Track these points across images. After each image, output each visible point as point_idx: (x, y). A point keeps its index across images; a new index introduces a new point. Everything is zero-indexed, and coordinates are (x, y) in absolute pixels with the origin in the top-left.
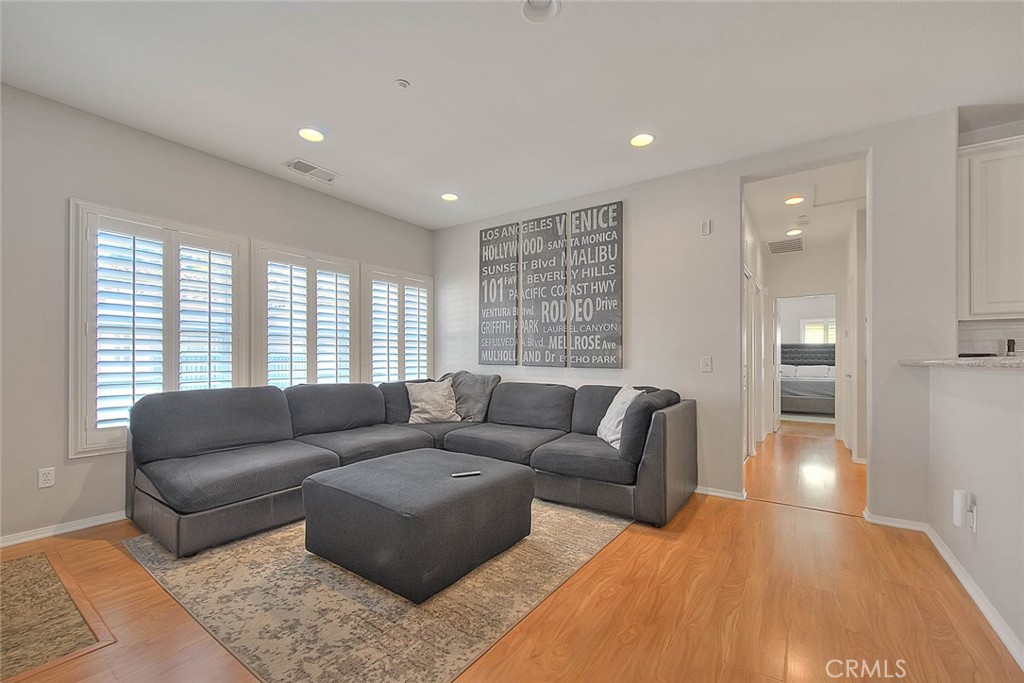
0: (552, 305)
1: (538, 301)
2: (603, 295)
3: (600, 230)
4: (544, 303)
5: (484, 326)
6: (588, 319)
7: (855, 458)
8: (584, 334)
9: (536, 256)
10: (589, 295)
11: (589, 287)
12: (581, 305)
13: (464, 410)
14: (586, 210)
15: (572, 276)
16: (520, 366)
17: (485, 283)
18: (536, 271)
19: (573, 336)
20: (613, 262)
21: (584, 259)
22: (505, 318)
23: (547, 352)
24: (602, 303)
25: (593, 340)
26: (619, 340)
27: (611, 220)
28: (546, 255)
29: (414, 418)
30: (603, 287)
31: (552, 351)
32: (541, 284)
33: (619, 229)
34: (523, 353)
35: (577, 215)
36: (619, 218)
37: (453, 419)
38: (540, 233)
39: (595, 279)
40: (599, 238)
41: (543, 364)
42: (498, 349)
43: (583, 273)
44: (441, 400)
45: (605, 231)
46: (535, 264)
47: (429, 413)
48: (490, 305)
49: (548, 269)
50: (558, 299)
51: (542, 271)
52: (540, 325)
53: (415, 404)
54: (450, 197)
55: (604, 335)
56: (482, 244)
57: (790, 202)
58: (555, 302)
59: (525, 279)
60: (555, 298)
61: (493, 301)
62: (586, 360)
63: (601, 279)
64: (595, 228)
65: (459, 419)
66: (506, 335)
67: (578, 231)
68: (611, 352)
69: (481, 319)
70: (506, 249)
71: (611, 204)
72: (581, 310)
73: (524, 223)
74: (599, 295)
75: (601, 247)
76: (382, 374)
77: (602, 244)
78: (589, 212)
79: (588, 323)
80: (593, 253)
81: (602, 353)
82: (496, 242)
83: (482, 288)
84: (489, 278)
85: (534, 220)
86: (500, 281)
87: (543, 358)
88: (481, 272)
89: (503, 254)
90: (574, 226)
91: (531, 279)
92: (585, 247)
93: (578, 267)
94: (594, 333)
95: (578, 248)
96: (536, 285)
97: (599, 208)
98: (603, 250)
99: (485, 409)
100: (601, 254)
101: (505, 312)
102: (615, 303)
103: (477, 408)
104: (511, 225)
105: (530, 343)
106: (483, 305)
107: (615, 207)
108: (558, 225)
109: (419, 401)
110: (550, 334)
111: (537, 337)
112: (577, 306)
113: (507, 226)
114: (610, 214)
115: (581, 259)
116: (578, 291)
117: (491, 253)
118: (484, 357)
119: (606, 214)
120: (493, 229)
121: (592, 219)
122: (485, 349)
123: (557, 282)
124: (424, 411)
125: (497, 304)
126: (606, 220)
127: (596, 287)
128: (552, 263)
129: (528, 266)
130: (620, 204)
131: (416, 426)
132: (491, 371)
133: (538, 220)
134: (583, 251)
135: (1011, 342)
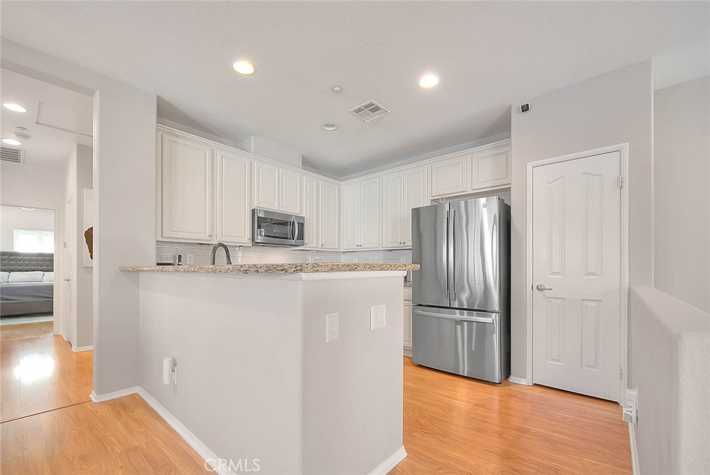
7: (75, 348)
135: (180, 257)
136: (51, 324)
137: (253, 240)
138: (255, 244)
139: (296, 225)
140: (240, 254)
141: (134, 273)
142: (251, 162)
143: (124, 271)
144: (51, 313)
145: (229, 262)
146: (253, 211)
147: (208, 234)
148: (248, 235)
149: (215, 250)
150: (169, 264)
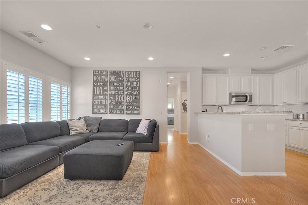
0: (120, 97)
1: (115, 95)
2: (135, 95)
3: (134, 78)
4: (117, 96)
5: (95, 101)
6: (131, 101)
7: (180, 133)
8: (130, 105)
9: (114, 82)
10: (131, 95)
11: (131, 92)
12: (129, 97)
13: (90, 129)
14: (130, 71)
15: (126, 89)
16: (108, 114)
17: (95, 88)
18: (114, 86)
19: (126, 106)
20: (138, 87)
21: (130, 84)
22: (103, 99)
23: (118, 110)
24: (134, 97)
25: (132, 107)
26: (139, 107)
27: (137, 75)
28: (118, 82)
29: (72, 133)
30: (135, 93)
31: (119, 110)
32: (116, 90)
33: (139, 78)
34: (110, 110)
35: (128, 72)
36: (139, 75)
37: (86, 132)
38: (116, 75)
39: (133, 91)
40: (134, 79)
41: (116, 113)
42: (100, 109)
43: (129, 88)
44: (82, 126)
45: (136, 78)
46: (114, 84)
47: (78, 130)
48: (97, 95)
49: (118, 86)
50: (122, 95)
51: (117, 86)
52: (115, 102)
53: (71, 128)
54: (87, 59)
55: (135, 106)
56: (94, 75)
57: (171, 77)
58: (120, 96)
59: (110, 88)
60: (120, 95)
61: (98, 94)
62: (130, 112)
63: (135, 91)
64: (133, 77)
65: (88, 132)
66: (103, 105)
67: (128, 77)
68: (137, 110)
69: (93, 99)
70: (103, 78)
71: (137, 71)
72: (128, 98)
73: (110, 71)
74: (134, 95)
75: (134, 82)
76: (54, 118)
77: (135, 81)
78: (131, 72)
79: (131, 102)
80: (132, 83)
81: (135, 110)
82: (100, 75)
83: (94, 90)
84: (97, 86)
85: (114, 71)
86: (101, 88)
87: (117, 112)
88: (93, 84)
89: (102, 79)
90: (126, 75)
91: (112, 88)
92: (130, 81)
93: (128, 87)
94: (133, 105)
95: (128, 81)
96: (114, 90)
97: (134, 72)
98: (135, 83)
99: (98, 128)
100: (134, 84)
101: (103, 97)
102: (138, 97)
103: (95, 128)
104: (105, 71)
105: (112, 107)
106: (94, 95)
107: (138, 72)
108: (122, 74)
109: (73, 127)
110: (119, 105)
111: (114, 106)
112: (127, 97)
113: (104, 71)
114: (137, 74)
115: (128, 84)
116: (127, 93)
117: (97, 78)
118: (95, 111)
119: (136, 73)
120: (98, 71)
121: (132, 74)
122: (95, 109)
123: (121, 90)
124: (76, 130)
125: (100, 95)
126: (136, 75)
127: (133, 93)
128: (120, 84)
129: (111, 85)
130: (139, 71)
131: (73, 135)
132: (99, 116)
133: (115, 71)
134: (129, 82)
135: (207, 109)
136: (173, 127)
137: (230, 103)
138: (231, 104)
139: (248, 96)
140: (225, 108)
141: (196, 114)
142: (229, 77)
143: (195, 113)
144: (173, 125)
145: (222, 111)
146: (230, 93)
147: (215, 102)
148: (228, 101)
149: (218, 108)
150: (204, 112)
